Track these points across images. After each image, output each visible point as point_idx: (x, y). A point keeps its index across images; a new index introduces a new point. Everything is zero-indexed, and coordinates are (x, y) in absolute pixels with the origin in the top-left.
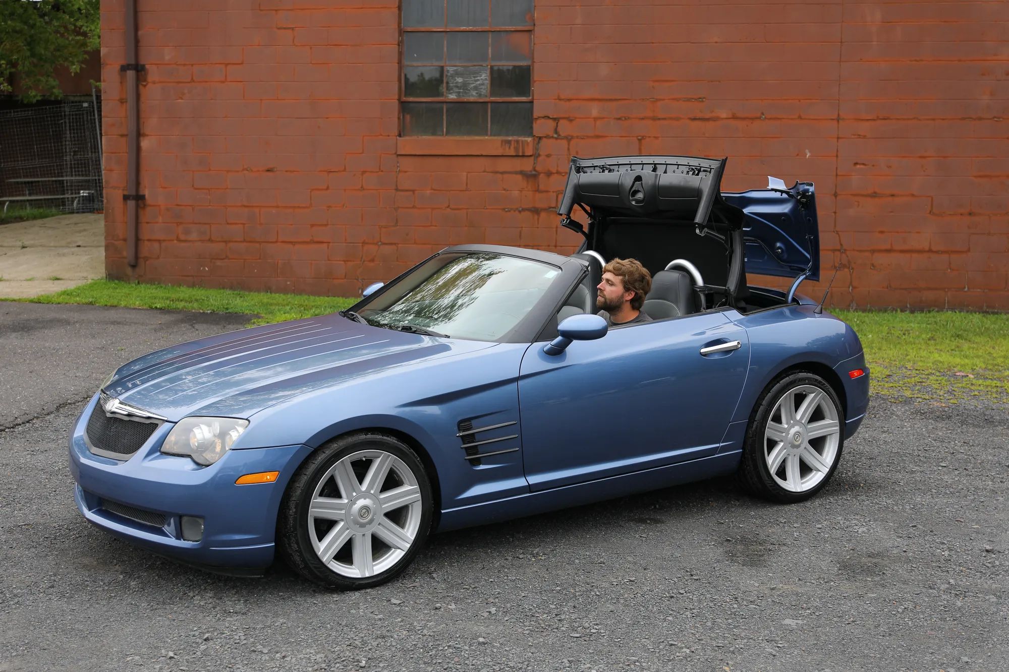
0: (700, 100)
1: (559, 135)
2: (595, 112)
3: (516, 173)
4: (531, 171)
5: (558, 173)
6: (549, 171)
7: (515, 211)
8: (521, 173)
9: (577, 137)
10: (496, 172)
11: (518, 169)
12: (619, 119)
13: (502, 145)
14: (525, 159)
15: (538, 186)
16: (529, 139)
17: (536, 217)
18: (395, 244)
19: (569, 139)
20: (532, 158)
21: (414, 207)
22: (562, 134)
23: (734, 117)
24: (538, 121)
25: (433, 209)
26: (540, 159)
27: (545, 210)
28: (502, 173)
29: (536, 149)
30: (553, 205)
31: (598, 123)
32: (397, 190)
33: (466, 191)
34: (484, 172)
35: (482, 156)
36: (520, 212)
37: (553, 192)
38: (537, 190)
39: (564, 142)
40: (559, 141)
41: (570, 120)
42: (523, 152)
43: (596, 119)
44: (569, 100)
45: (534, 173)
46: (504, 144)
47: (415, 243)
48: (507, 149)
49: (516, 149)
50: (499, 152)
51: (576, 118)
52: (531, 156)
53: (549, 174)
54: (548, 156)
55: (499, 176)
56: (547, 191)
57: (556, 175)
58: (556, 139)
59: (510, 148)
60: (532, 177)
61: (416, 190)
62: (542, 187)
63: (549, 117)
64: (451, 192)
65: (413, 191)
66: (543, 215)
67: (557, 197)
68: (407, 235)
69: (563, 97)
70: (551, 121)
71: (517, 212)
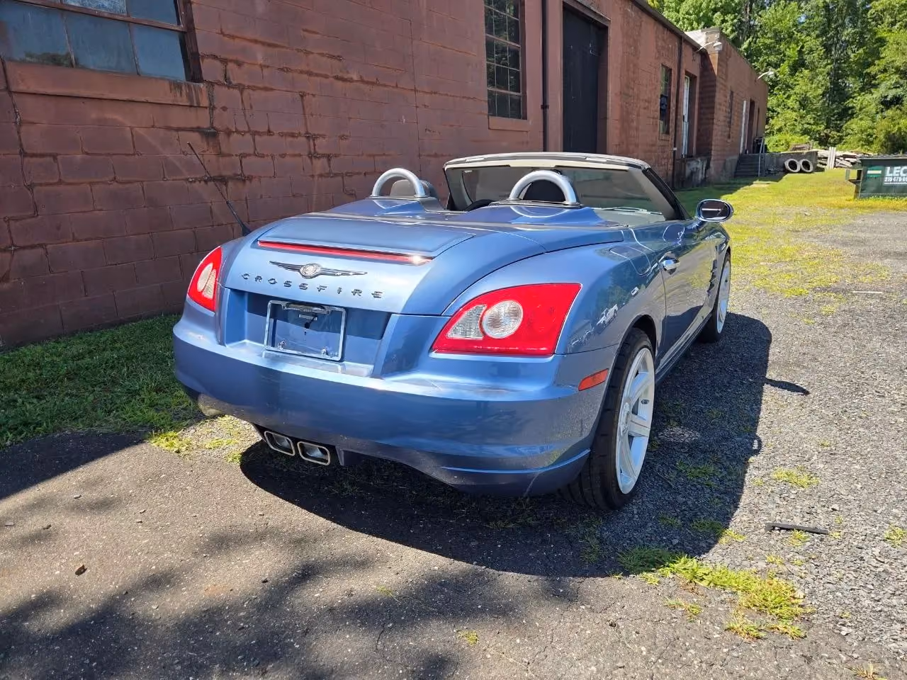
0: (339, 58)
1: (230, 83)
2: (260, 59)
3: (192, 130)
4: (209, 129)
5: (237, 131)
6: (228, 128)
7: (200, 182)
8: (198, 130)
9: (249, 87)
10: (169, 128)
11: (195, 125)
12: (282, 69)
13: (171, 89)
14: (200, 112)
15: (220, 149)
16: (202, 85)
17: (224, 187)
18: (41, 246)
19: (241, 88)
20: (207, 111)
21: (60, 182)
22: (234, 82)
23: (362, 81)
24: (206, 60)
25: (91, 184)
26: (216, 112)
27: (231, 178)
28: (178, 129)
29: (211, 98)
30: (239, 172)
31: (266, 71)
32: (23, 154)
33: (134, 155)
34: (153, 127)
35: (147, 102)
36: (206, 182)
37: (236, 155)
38: (220, 154)
39: (236, 92)
40: (231, 90)
41: (239, 64)
42: (198, 103)
43: (262, 66)
44: (233, 37)
45: (212, 130)
46: (172, 87)
47: (74, 239)
48: (178, 95)
49: (189, 97)
50: (169, 99)
51: (244, 63)
52: (206, 108)
53: (229, 133)
54: (224, 109)
55: (174, 133)
56: (230, 155)
57: (235, 134)
58: (229, 87)
59: (181, 94)
60: (210, 135)
61: (57, 155)
62: (224, 149)
63: (215, 57)
64: (114, 157)
65: (54, 157)
66: (230, 184)
67: (241, 162)
68: (58, 228)
69: (227, 33)
70: (217, 63)
71: (203, 183)
